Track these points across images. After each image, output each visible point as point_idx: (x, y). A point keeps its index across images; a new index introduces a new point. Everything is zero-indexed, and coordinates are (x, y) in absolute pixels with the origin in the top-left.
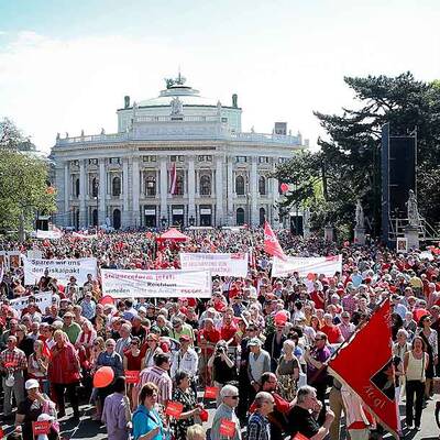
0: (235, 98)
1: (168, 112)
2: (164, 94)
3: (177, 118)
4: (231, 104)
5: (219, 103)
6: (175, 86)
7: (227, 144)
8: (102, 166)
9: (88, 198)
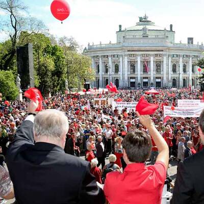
0: (171, 26)
1: (141, 33)
2: (138, 25)
3: (145, 36)
4: (169, 30)
5: (165, 29)
6: (144, 21)
7: (169, 49)
8: (110, 58)
9: (103, 73)
